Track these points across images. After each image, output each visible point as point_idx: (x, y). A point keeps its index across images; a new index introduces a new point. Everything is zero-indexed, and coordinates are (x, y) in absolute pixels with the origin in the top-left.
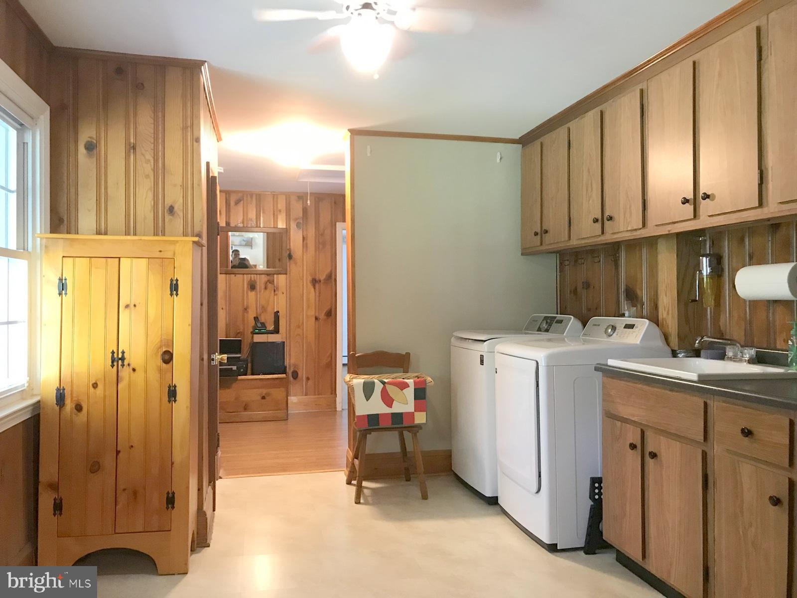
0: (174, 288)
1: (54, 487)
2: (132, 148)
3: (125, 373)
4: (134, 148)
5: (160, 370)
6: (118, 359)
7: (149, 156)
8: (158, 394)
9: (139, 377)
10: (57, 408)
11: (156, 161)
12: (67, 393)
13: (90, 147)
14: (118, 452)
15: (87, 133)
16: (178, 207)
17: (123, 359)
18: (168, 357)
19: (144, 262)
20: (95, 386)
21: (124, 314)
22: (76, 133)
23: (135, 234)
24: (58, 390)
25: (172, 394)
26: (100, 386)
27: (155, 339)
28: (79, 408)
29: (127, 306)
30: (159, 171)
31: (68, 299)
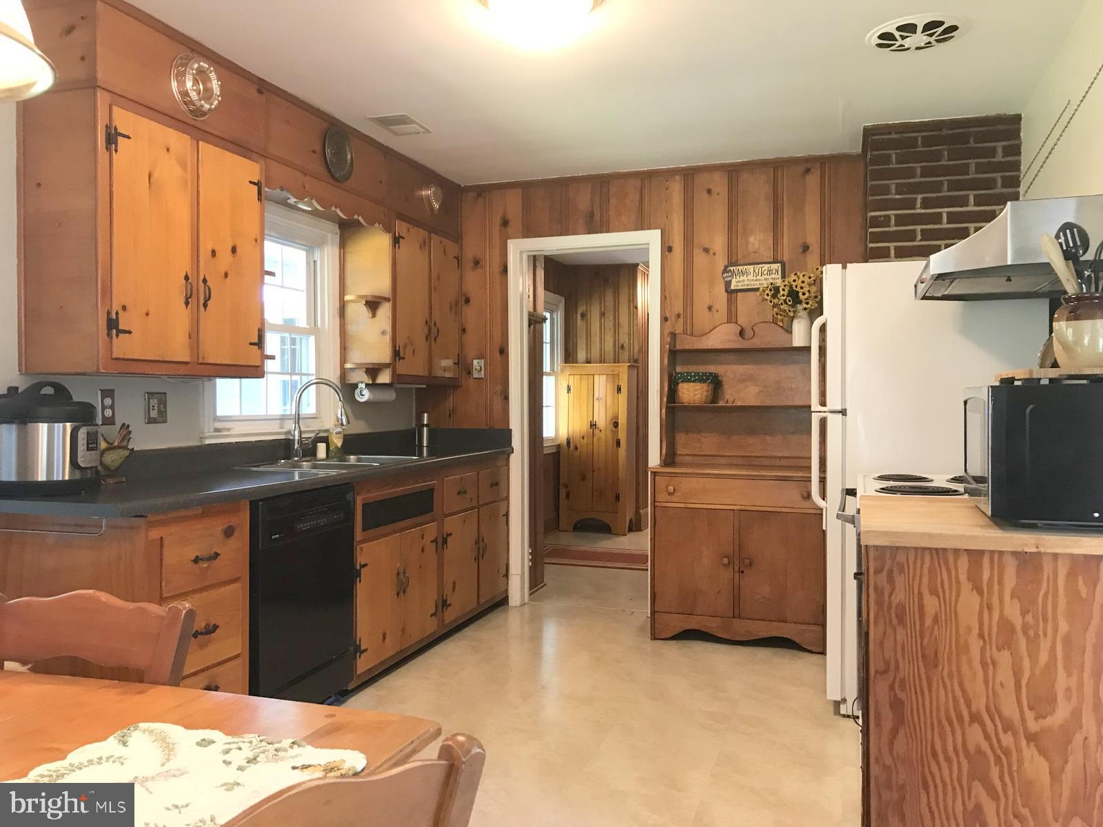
0: (619, 390)
1: (566, 486)
2: (603, 314)
3: (597, 431)
4: (604, 315)
5: (612, 431)
6: (593, 425)
7: (611, 318)
8: (611, 443)
9: (603, 435)
10: (567, 448)
11: (615, 320)
12: (571, 440)
13: (583, 315)
14: (593, 471)
15: (581, 309)
16: (626, 346)
17: (595, 425)
18: (616, 425)
19: (604, 377)
20: (583, 438)
21: (596, 403)
22: (577, 309)
23: (604, 362)
24: (567, 439)
25: (618, 443)
26: (585, 438)
27: (610, 416)
28: (576, 448)
29: (597, 399)
30: (617, 326)
31: (571, 395)
